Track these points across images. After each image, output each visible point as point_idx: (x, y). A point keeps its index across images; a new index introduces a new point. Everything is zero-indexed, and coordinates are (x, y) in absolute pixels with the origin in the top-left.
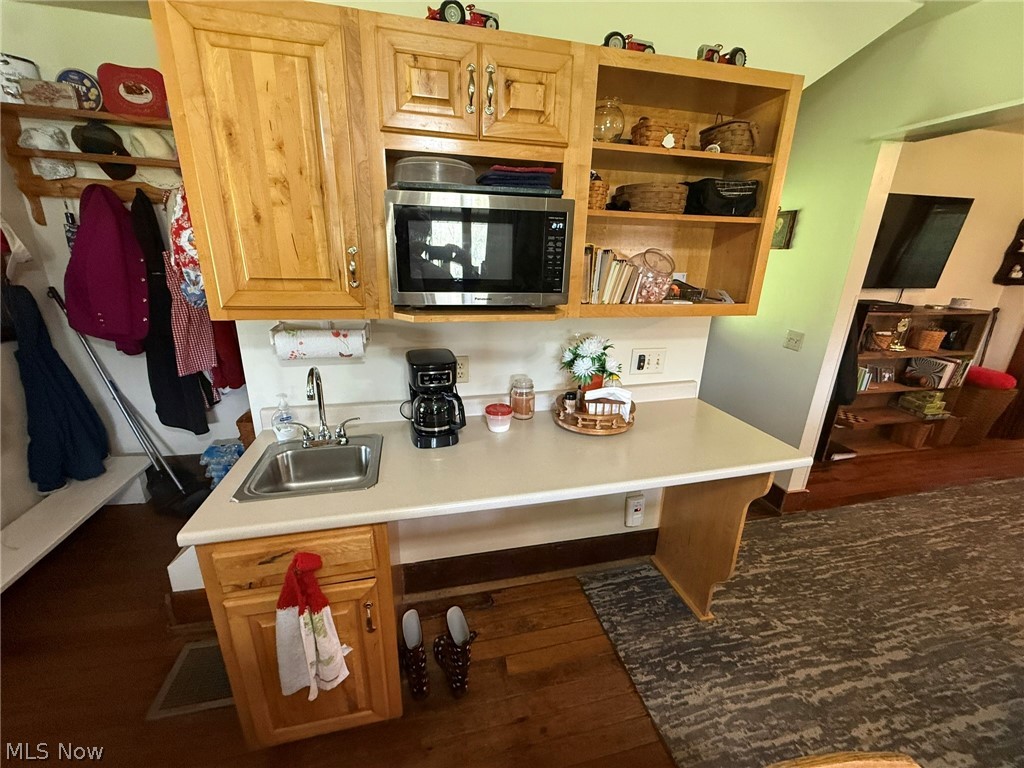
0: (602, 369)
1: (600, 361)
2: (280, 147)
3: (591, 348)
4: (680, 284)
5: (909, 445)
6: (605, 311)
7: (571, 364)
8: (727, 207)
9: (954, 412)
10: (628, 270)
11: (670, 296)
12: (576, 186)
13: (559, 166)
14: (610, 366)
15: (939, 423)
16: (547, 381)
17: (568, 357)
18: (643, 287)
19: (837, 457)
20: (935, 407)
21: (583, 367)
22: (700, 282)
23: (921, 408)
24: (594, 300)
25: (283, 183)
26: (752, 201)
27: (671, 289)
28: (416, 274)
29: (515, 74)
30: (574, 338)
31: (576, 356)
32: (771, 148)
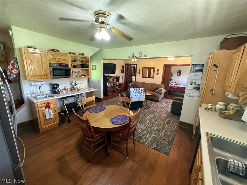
0: (76, 84)
1: (75, 83)
2: (38, 63)
3: (74, 82)
4: (83, 75)
5: (116, 93)
6: (75, 78)
7: (72, 84)
8: (85, 67)
9: (119, 88)
10: (77, 73)
11: (82, 76)
12: (70, 66)
13: (68, 64)
14: (77, 83)
15: (118, 89)
16: (69, 87)
17: (71, 83)
18: (79, 75)
19: (108, 95)
20: (117, 88)
21: (73, 84)
22: (85, 74)
23: (116, 88)
24: (74, 77)
25: (38, 66)
26: (88, 67)
27: (82, 75)
28: (55, 75)
29: (63, 56)
30: (72, 81)
31: (72, 83)
32: (88, 62)
